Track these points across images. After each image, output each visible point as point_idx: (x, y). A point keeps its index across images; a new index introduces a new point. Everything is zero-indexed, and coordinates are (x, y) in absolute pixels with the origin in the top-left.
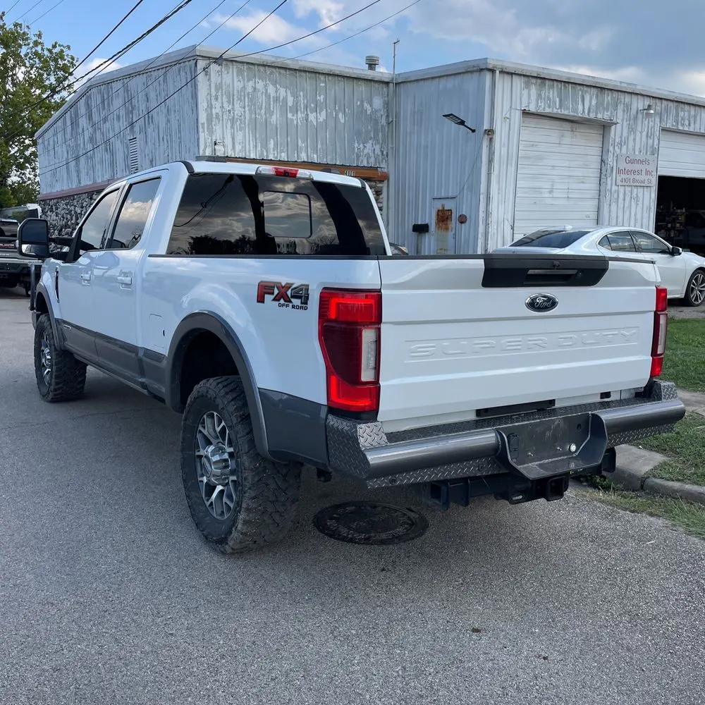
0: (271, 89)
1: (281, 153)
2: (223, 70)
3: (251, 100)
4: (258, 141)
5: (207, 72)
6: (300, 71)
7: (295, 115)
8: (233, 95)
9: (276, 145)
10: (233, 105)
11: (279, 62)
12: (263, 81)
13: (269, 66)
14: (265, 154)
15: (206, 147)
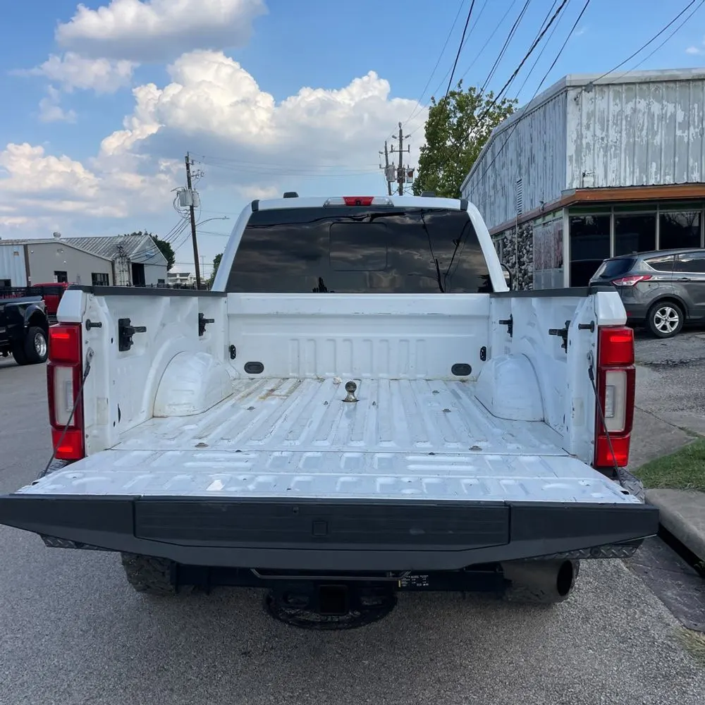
0: (656, 108)
1: (665, 175)
2: (597, 96)
3: (629, 123)
4: (636, 166)
5: (578, 102)
6: (694, 80)
7: (687, 131)
8: (608, 121)
9: (659, 169)
10: (607, 130)
11: (667, 76)
12: (645, 100)
13: (653, 82)
14: (645, 180)
15: (573, 180)
